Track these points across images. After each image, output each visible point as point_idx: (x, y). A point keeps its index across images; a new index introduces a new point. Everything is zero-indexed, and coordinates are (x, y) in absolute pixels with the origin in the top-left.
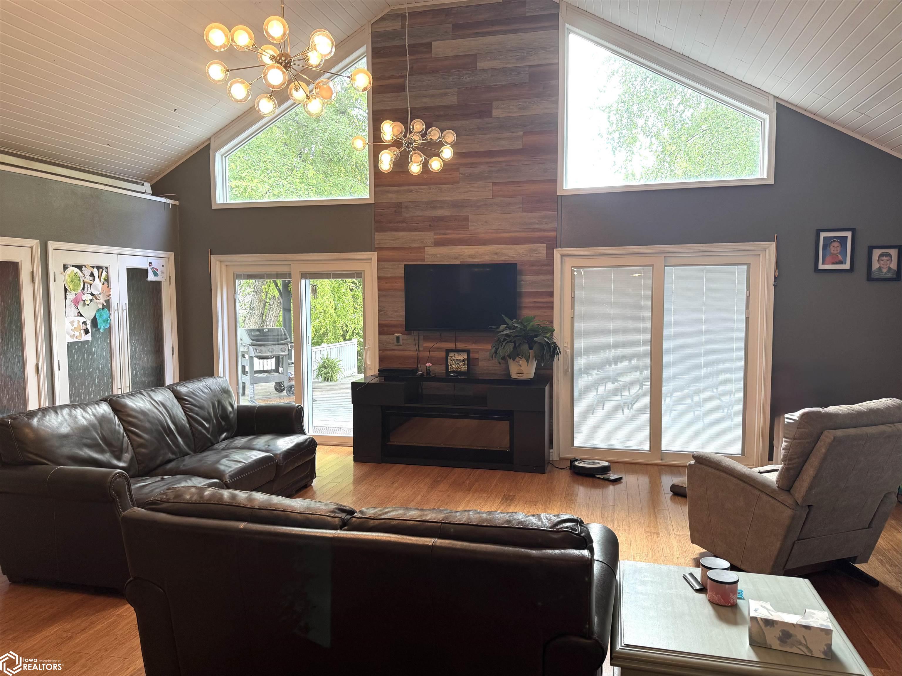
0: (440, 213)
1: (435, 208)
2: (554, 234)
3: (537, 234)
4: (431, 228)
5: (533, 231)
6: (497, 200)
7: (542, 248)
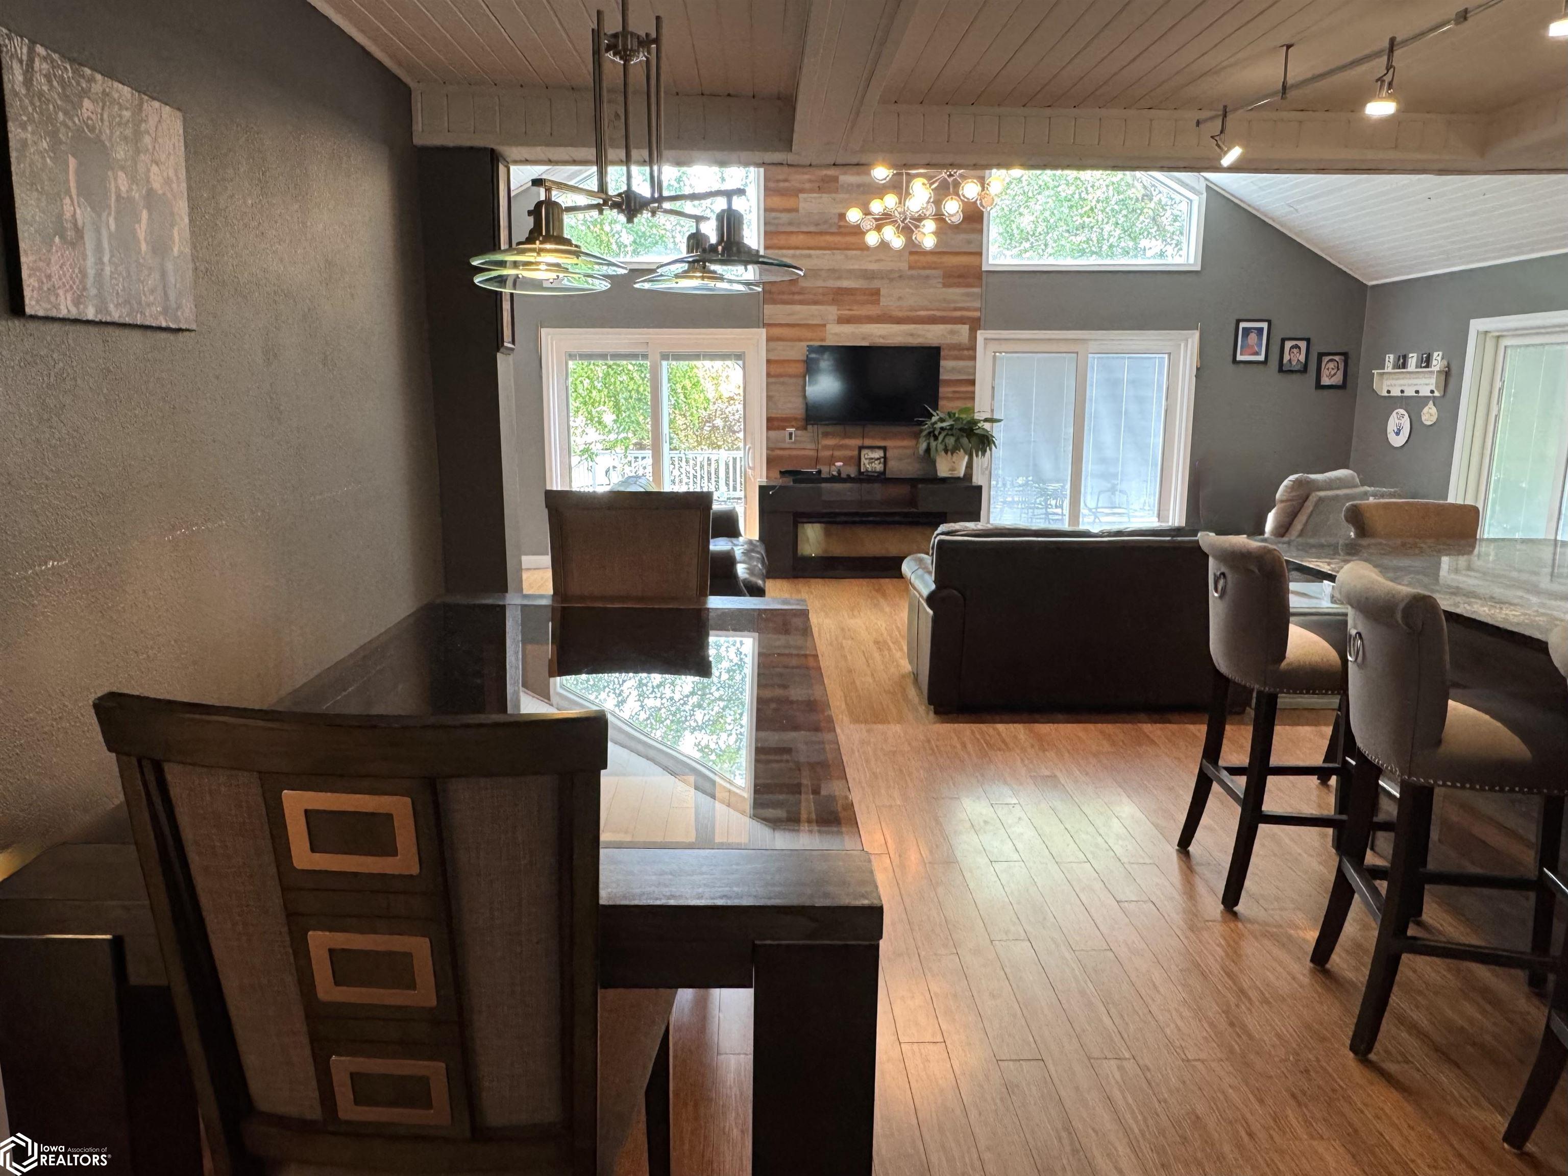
0: (846, 284)
1: (839, 278)
2: (977, 314)
3: (958, 314)
4: (834, 302)
5: (955, 309)
6: (914, 272)
7: (965, 329)
